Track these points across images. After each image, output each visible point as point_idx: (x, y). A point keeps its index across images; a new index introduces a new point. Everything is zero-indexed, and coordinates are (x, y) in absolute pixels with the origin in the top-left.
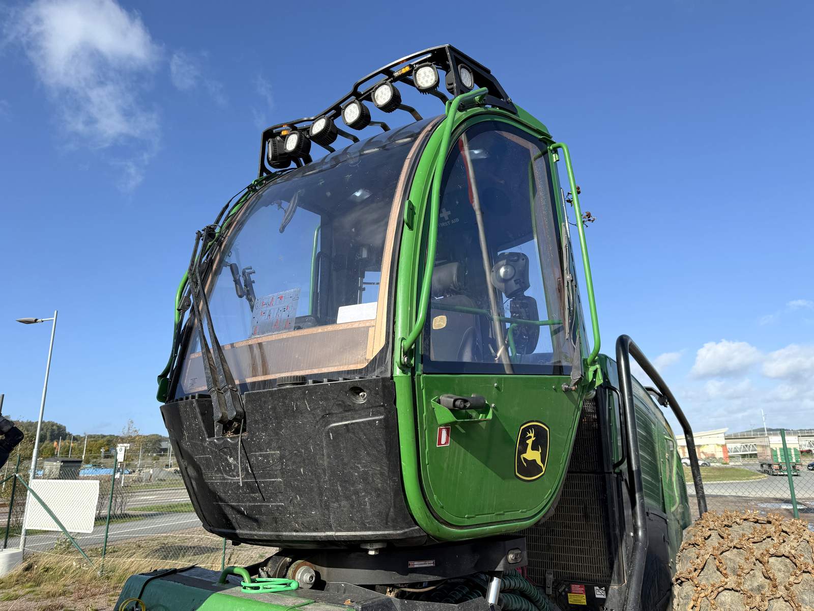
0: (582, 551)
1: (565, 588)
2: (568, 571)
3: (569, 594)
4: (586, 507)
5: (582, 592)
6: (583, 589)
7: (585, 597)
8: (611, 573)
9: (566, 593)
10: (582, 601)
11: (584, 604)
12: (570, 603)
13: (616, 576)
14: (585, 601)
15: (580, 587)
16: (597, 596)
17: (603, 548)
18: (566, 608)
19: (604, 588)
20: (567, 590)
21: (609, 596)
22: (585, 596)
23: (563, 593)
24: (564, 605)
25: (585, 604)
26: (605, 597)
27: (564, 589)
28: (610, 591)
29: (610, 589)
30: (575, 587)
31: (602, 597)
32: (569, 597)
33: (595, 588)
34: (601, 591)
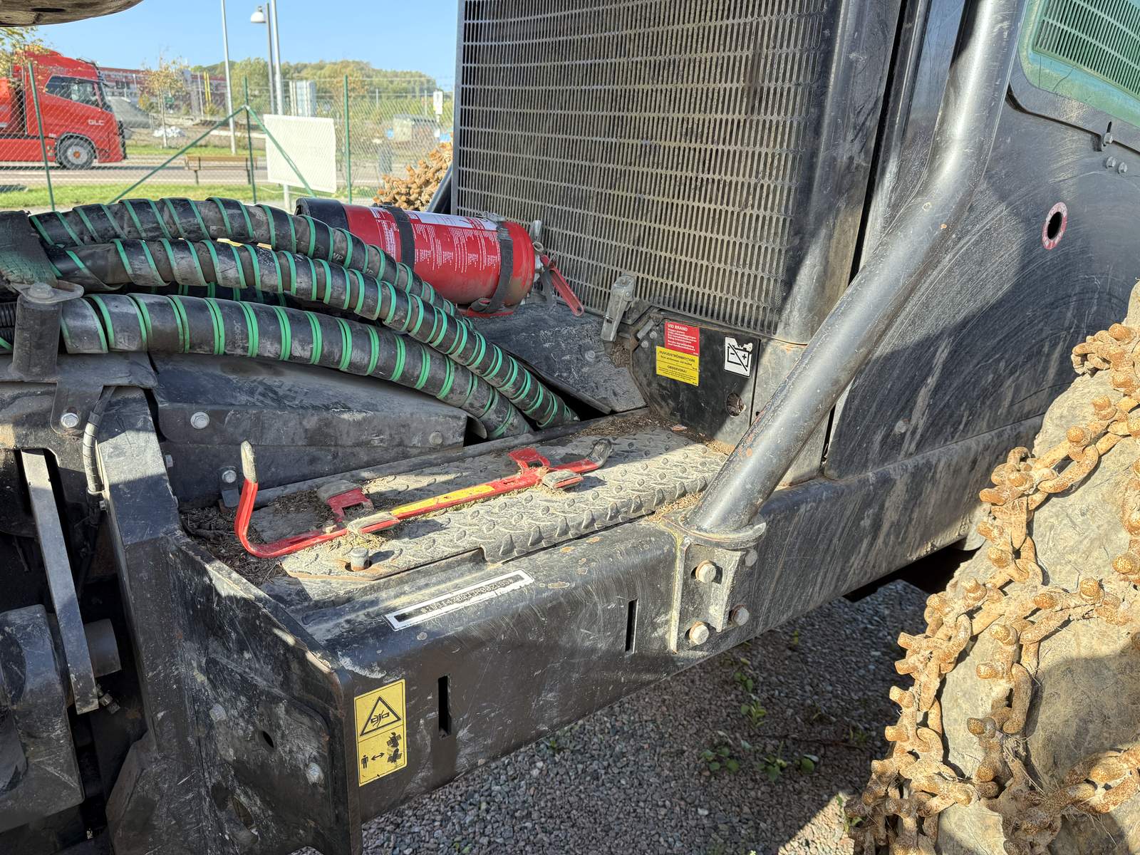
0: (715, 219)
1: (651, 330)
2: (670, 283)
3: (658, 349)
4: (757, 56)
5: (692, 348)
6: (693, 339)
7: (696, 364)
8: (785, 299)
9: (653, 343)
10: (689, 372)
11: (690, 382)
12: (659, 372)
13: (796, 313)
14: (696, 375)
15: (687, 333)
16: (728, 367)
17: (779, 211)
18: (649, 384)
19: (749, 347)
20: (654, 335)
21: (761, 371)
22: (697, 359)
23: (645, 344)
24: (645, 376)
25: (695, 382)
26: (747, 373)
27: (648, 333)
28: (766, 359)
29: (769, 349)
30: (677, 331)
31: (740, 370)
32: (658, 356)
33: (730, 341)
34: (741, 354)
